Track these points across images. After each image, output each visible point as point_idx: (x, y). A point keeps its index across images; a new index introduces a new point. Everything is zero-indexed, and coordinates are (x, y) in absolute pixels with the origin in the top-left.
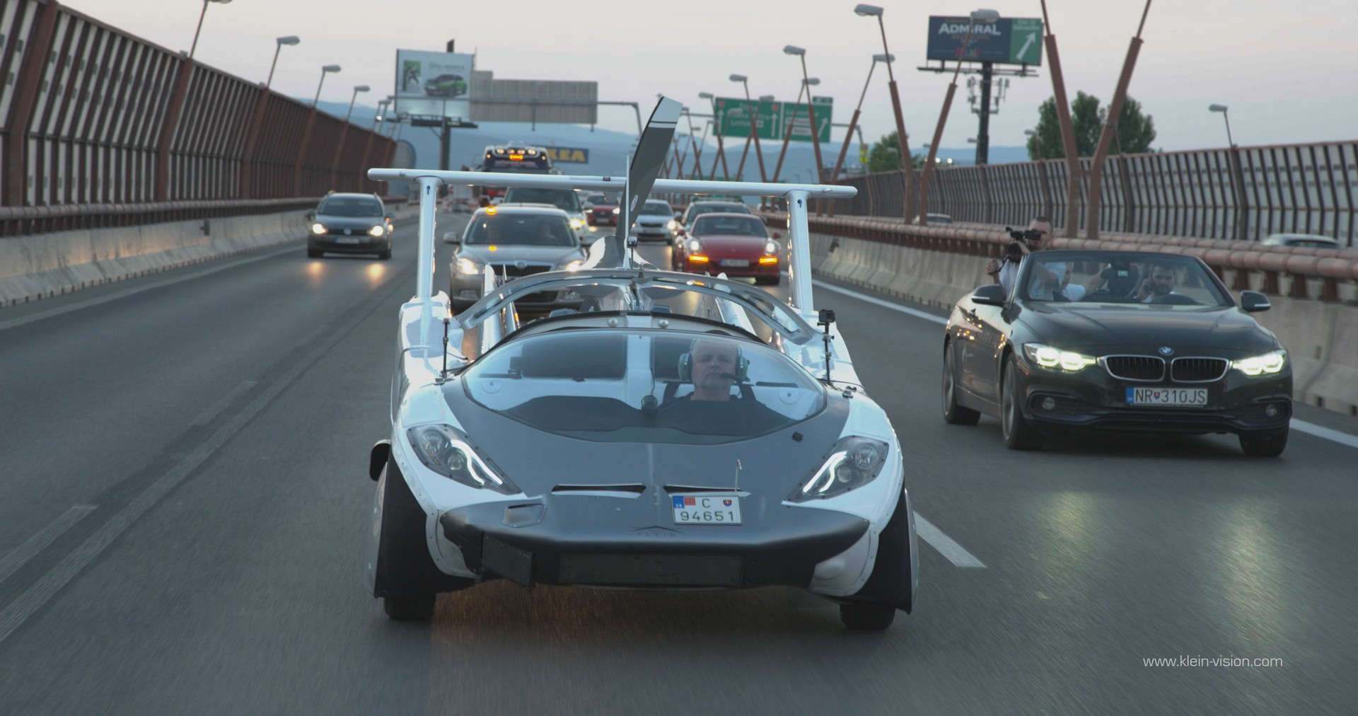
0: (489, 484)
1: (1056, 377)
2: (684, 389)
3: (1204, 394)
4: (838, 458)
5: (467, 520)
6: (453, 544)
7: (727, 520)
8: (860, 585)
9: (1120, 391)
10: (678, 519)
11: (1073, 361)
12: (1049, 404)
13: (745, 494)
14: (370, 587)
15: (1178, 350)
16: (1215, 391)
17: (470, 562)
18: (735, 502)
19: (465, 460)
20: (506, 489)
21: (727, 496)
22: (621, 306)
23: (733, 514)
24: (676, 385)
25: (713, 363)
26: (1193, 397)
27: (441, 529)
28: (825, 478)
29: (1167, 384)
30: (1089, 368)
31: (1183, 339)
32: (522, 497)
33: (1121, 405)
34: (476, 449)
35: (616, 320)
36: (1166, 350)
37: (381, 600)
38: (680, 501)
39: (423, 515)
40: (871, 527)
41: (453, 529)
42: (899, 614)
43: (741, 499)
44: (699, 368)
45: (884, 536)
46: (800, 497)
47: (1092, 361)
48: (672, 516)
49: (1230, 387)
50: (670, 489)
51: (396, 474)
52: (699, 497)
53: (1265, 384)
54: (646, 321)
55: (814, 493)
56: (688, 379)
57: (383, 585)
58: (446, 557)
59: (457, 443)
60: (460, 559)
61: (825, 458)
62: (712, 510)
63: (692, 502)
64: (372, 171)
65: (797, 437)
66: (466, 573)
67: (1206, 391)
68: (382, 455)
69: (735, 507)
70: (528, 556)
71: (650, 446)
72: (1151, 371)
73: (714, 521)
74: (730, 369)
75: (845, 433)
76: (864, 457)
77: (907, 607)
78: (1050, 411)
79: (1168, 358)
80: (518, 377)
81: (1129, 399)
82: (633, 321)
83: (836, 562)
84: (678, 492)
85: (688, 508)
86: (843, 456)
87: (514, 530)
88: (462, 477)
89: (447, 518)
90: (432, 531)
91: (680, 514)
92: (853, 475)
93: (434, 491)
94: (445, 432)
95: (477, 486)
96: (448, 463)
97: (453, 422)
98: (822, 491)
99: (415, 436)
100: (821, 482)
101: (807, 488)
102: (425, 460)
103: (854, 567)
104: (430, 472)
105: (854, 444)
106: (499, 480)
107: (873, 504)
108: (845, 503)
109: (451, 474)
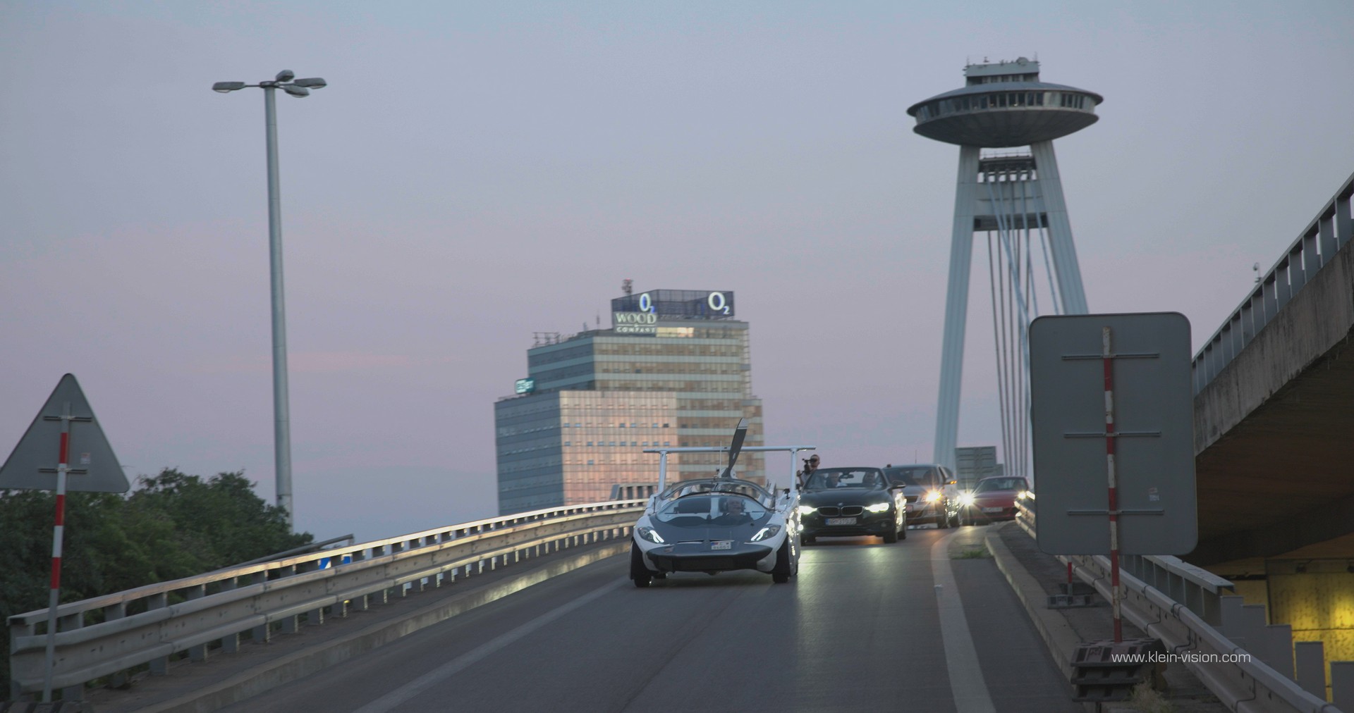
0: (660, 542)
2: (726, 514)
4: (764, 530)
5: (653, 553)
6: (651, 561)
7: (727, 548)
8: (775, 562)
9: (823, 520)
11: (808, 511)
13: (733, 541)
14: (629, 575)
15: (845, 504)
16: (859, 518)
17: (657, 566)
18: (730, 543)
19: (653, 536)
20: (664, 543)
21: (728, 541)
22: (711, 490)
23: (729, 547)
26: (850, 521)
27: (647, 556)
28: (759, 536)
29: (840, 517)
30: (813, 513)
31: (847, 499)
32: (669, 545)
33: (823, 526)
34: (657, 533)
35: (708, 494)
36: (840, 504)
37: (633, 580)
38: (713, 544)
39: (642, 553)
40: (773, 550)
41: (651, 555)
45: (778, 553)
46: (751, 541)
47: (814, 510)
48: (710, 547)
49: (865, 517)
50: (711, 541)
51: (635, 542)
52: (719, 542)
53: (878, 516)
54: (717, 494)
55: (755, 540)
57: (633, 575)
58: (649, 565)
59: (651, 532)
60: (653, 565)
61: (760, 530)
63: (717, 544)
66: (655, 569)
67: (856, 519)
68: (632, 539)
69: (730, 545)
71: (708, 529)
72: (834, 513)
73: (723, 549)
75: (768, 523)
79: (840, 507)
80: (676, 514)
82: (713, 494)
83: (763, 561)
84: (713, 541)
85: (716, 546)
86: (767, 529)
87: (665, 554)
88: (652, 541)
89: (648, 553)
90: (645, 557)
91: (713, 548)
92: (768, 535)
93: (645, 546)
94: (648, 529)
95: (656, 543)
96: (649, 538)
97: (651, 525)
98: (758, 539)
99: (639, 531)
100: (758, 537)
101: (753, 539)
102: (642, 537)
103: (770, 561)
104: (644, 540)
105: (770, 526)
106: (662, 541)
107: (774, 543)
108: (765, 543)
109: (649, 541)
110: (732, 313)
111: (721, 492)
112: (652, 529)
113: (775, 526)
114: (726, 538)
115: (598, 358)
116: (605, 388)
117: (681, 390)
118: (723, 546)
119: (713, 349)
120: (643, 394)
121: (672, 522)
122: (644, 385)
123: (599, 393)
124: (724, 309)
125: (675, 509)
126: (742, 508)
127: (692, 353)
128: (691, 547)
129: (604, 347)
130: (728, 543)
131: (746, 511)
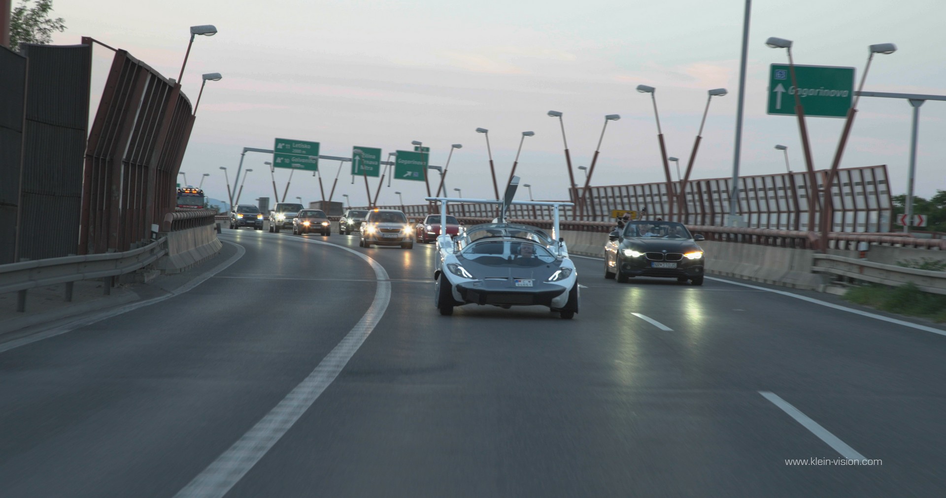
0: (468, 277)
1: (632, 259)
2: (519, 256)
4: (559, 272)
5: (463, 286)
6: (459, 293)
7: (529, 286)
8: (564, 305)
9: (650, 263)
11: (636, 254)
12: (629, 268)
13: (534, 280)
15: (668, 251)
16: (679, 264)
17: (464, 298)
18: (531, 282)
19: (462, 271)
20: (473, 278)
21: (529, 280)
22: (502, 235)
23: (531, 284)
25: (526, 249)
26: (672, 265)
27: (456, 289)
28: (555, 277)
29: (664, 261)
30: (641, 256)
31: (670, 248)
32: (477, 280)
33: (650, 267)
34: (465, 269)
36: (664, 251)
37: (439, 307)
38: (517, 281)
39: (451, 285)
40: (567, 290)
41: (459, 288)
42: (575, 313)
43: (533, 281)
44: (523, 250)
45: (570, 291)
46: (548, 281)
47: (642, 254)
48: (515, 285)
49: (683, 263)
50: (515, 278)
51: (444, 276)
52: (522, 280)
53: (694, 262)
54: (509, 239)
55: (552, 280)
56: (520, 254)
58: (457, 296)
59: (459, 267)
60: (461, 297)
61: (555, 272)
62: (525, 283)
63: (520, 281)
65: (548, 267)
66: (462, 300)
67: (676, 263)
70: (478, 295)
71: (510, 269)
72: (659, 257)
73: (526, 286)
74: (531, 251)
75: (561, 266)
76: (566, 272)
77: (577, 312)
78: (629, 270)
79: (664, 253)
80: (474, 253)
81: (653, 266)
83: (558, 298)
84: (516, 279)
85: (520, 283)
86: (560, 271)
87: (475, 288)
88: (461, 276)
89: (457, 286)
90: (453, 290)
91: (517, 284)
92: (562, 276)
93: (454, 280)
94: (456, 265)
95: (465, 278)
96: (457, 272)
97: (458, 262)
99: (447, 267)
101: (550, 279)
103: (562, 300)
104: (452, 274)
105: (563, 270)
106: (471, 276)
107: (568, 284)
108: (560, 283)
109: (458, 275)
112: (460, 266)
113: (567, 269)
114: (527, 277)
118: (526, 284)
121: (477, 260)
128: (498, 284)
130: (529, 282)
131: (536, 255)
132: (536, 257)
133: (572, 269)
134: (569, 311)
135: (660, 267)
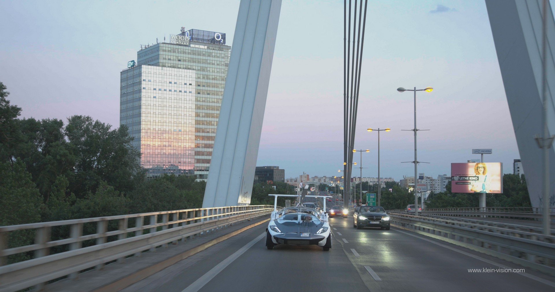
1: (362, 221)
3: (379, 222)
5: (276, 236)
7: (307, 236)
8: (324, 245)
9: (369, 222)
10: (301, 236)
11: (364, 219)
12: (361, 224)
13: (310, 233)
14: (265, 245)
16: (380, 222)
17: (277, 241)
18: (308, 234)
19: (276, 229)
20: (281, 233)
23: (308, 235)
24: (304, 221)
26: (378, 223)
29: (375, 221)
31: (377, 216)
32: (283, 233)
33: (369, 224)
34: (278, 228)
36: (375, 217)
37: (267, 247)
38: (302, 234)
39: (271, 236)
40: (325, 237)
41: (276, 238)
42: (330, 248)
45: (327, 239)
46: (316, 234)
47: (366, 218)
48: (300, 236)
49: (382, 222)
51: (268, 231)
52: (304, 234)
53: (386, 222)
54: (301, 213)
57: (267, 245)
58: (274, 241)
60: (276, 241)
61: (320, 229)
63: (303, 234)
64: (269, 195)
65: (317, 227)
66: (276, 243)
68: (267, 229)
70: (283, 241)
71: (299, 228)
72: (373, 220)
73: (306, 236)
74: (310, 218)
75: (323, 226)
79: (375, 218)
80: (284, 220)
82: (299, 213)
83: (321, 242)
84: (301, 233)
86: (323, 229)
87: (282, 237)
89: (274, 236)
90: (273, 238)
92: (324, 231)
93: (273, 233)
94: (274, 226)
95: (278, 232)
98: (319, 233)
99: (270, 227)
100: (319, 232)
101: (317, 233)
102: (272, 229)
103: (323, 242)
104: (272, 231)
105: (324, 228)
106: (280, 231)
107: (326, 235)
108: (322, 234)
109: (275, 231)
110: (224, 42)
111: (302, 212)
112: (276, 226)
113: (326, 228)
114: (307, 232)
115: (161, 53)
116: (164, 66)
117: (198, 70)
118: (305, 235)
119: (213, 54)
120: (181, 70)
121: (283, 224)
122: (182, 66)
123: (160, 68)
124: (221, 40)
125: (284, 218)
126: (311, 219)
127: (204, 55)
128: (292, 235)
129: (164, 48)
130: (307, 234)
131: (312, 220)
132: (313, 221)
133: (328, 228)
134: (327, 247)
135: (373, 223)
